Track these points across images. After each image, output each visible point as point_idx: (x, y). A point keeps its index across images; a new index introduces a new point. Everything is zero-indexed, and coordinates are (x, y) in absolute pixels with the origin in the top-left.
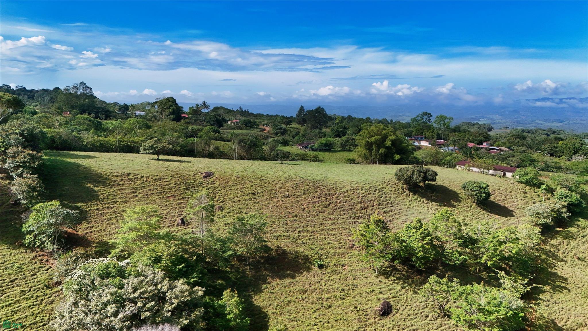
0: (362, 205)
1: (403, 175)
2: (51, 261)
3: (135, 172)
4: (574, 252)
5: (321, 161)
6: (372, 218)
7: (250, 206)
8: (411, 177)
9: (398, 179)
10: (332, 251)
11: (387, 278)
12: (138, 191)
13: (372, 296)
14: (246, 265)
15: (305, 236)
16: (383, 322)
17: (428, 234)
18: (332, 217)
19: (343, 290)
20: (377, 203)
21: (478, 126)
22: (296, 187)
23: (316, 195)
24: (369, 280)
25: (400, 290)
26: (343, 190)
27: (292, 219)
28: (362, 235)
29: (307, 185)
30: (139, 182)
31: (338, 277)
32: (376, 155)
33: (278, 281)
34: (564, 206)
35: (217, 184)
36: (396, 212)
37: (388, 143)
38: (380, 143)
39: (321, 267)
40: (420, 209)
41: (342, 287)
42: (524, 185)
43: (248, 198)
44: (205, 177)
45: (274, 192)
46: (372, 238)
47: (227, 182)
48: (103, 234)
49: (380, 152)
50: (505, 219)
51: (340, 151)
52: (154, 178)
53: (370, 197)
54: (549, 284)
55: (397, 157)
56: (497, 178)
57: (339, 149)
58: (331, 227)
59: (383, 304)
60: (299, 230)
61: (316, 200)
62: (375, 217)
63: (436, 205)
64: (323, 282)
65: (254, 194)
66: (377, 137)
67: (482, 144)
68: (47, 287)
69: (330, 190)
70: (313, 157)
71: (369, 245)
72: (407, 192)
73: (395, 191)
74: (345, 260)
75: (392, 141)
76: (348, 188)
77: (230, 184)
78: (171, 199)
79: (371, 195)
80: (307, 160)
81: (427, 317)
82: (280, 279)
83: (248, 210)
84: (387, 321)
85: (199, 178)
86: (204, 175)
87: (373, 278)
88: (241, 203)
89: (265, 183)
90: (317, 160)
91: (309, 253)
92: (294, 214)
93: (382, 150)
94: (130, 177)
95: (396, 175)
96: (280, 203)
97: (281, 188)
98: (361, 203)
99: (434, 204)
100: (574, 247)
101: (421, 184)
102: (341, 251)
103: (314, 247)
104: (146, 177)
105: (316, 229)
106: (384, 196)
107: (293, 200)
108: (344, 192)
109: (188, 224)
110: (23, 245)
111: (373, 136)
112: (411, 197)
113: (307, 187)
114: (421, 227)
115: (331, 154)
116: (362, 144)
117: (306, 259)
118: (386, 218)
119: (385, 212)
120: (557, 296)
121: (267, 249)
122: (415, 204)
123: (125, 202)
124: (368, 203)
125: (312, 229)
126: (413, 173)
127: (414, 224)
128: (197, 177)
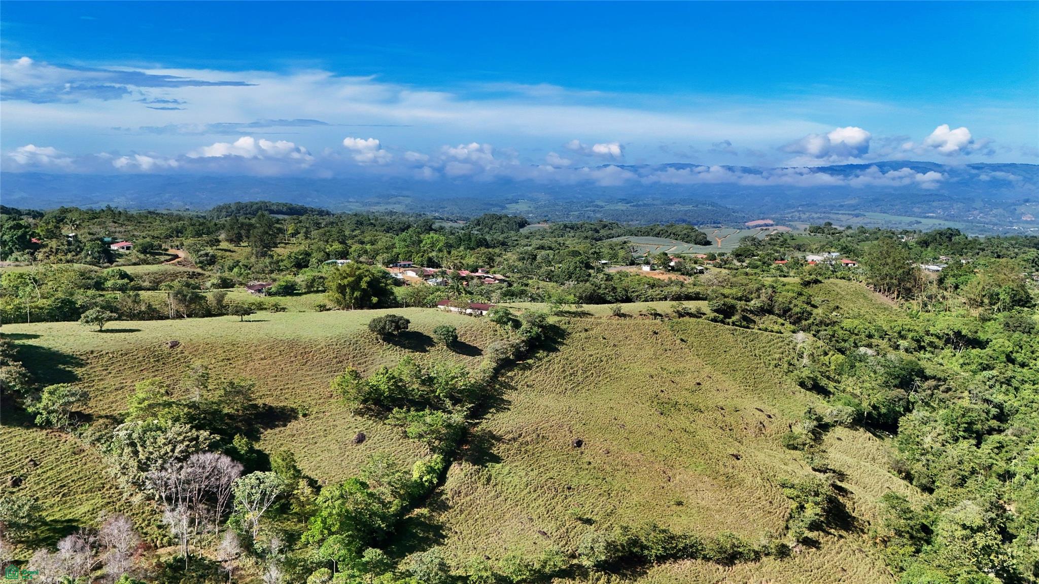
0: (338, 359)
1: (376, 327)
2: (63, 435)
3: (96, 349)
4: (526, 380)
5: (284, 309)
6: (347, 370)
7: (226, 371)
8: (384, 328)
9: (372, 330)
10: (313, 402)
11: (362, 416)
12: (110, 368)
13: (350, 431)
14: (237, 422)
15: (287, 393)
16: (358, 447)
17: (394, 377)
18: (310, 373)
19: (325, 430)
20: (352, 356)
21: (505, 220)
22: (271, 348)
23: (292, 354)
24: (346, 420)
25: (372, 424)
26: (319, 347)
27: (272, 379)
28: (339, 385)
29: (282, 346)
30: (106, 359)
31: (321, 421)
32: (351, 298)
33: (269, 431)
34: (523, 341)
35: (186, 353)
36: (370, 362)
37: (364, 285)
38: (355, 286)
39: (305, 415)
40: (393, 358)
41: (325, 428)
42: (495, 323)
43: (223, 364)
44: (171, 347)
45: (249, 355)
46: (348, 386)
47: (197, 350)
48: (97, 410)
49: (355, 295)
50: (471, 358)
51: (305, 293)
52: (120, 353)
53: (345, 351)
54: (494, 407)
55: (375, 300)
56: (472, 318)
57: (304, 291)
58: (310, 383)
59: (358, 435)
60: (280, 388)
61: (292, 359)
62: (350, 368)
63: (409, 352)
64: (308, 427)
65: (228, 359)
66: (350, 279)
67: (477, 271)
68: (75, 454)
69: (305, 348)
70: (273, 306)
71: (345, 392)
72: (381, 341)
73: (369, 342)
74: (325, 408)
75: (368, 283)
76: (323, 344)
77: (201, 351)
78: (145, 373)
79: (346, 349)
80: (266, 309)
81: (392, 439)
82: (271, 429)
83: (226, 375)
84: (362, 446)
85: (166, 348)
86: (170, 344)
87: (350, 417)
88: (216, 369)
89: (238, 347)
90: (277, 308)
91: (294, 406)
92: (274, 374)
93: (357, 294)
94: (95, 354)
95: (370, 326)
96: (257, 366)
97: (255, 351)
98: (336, 357)
99: (407, 350)
100: (527, 377)
101: (395, 333)
102: (321, 401)
103: (296, 401)
104: (112, 353)
105: (296, 385)
106: (358, 348)
107: (270, 362)
108: (320, 349)
109: (172, 394)
110: (36, 425)
111: (346, 278)
112: (386, 346)
113: (282, 348)
114: (387, 372)
115: (295, 298)
116: (334, 287)
117: (293, 410)
118: (360, 369)
119: (359, 364)
120: (501, 415)
121: (255, 406)
122: (388, 353)
123: (102, 380)
124: (343, 357)
125: (292, 386)
126: (385, 324)
127: (381, 370)
128: (163, 347)
